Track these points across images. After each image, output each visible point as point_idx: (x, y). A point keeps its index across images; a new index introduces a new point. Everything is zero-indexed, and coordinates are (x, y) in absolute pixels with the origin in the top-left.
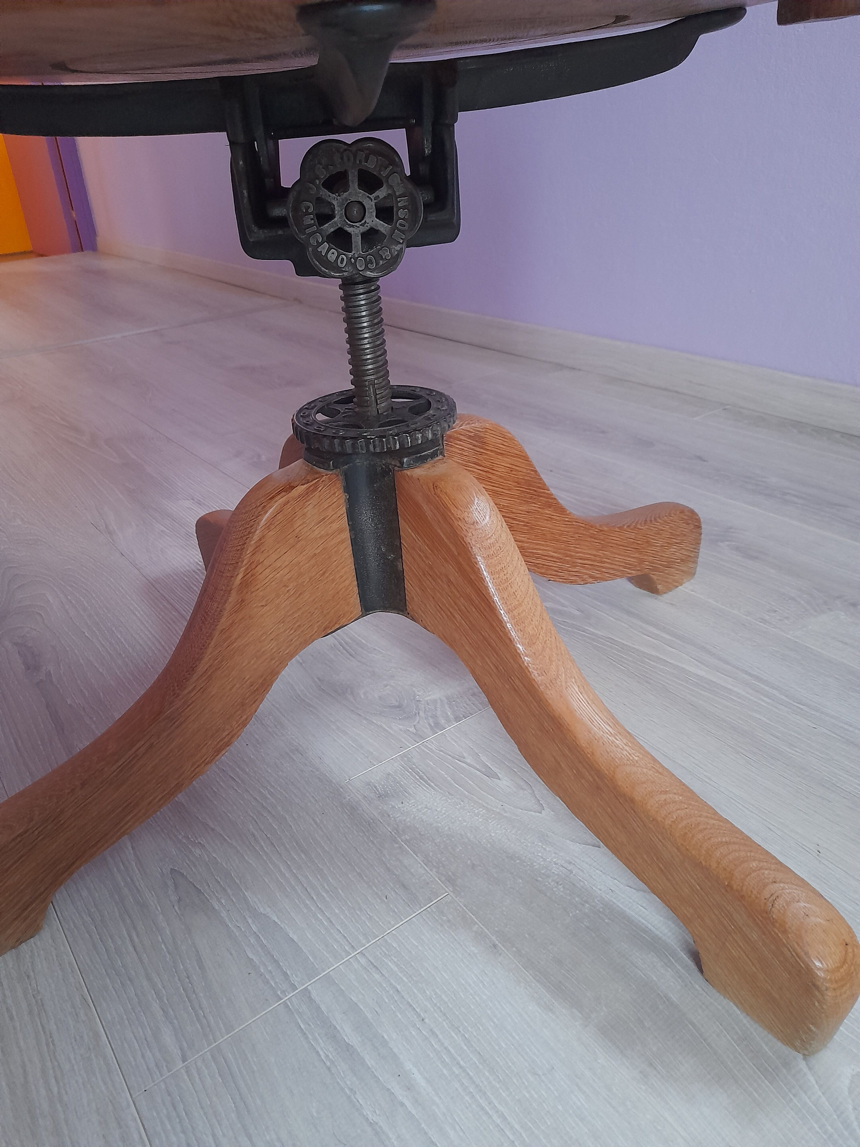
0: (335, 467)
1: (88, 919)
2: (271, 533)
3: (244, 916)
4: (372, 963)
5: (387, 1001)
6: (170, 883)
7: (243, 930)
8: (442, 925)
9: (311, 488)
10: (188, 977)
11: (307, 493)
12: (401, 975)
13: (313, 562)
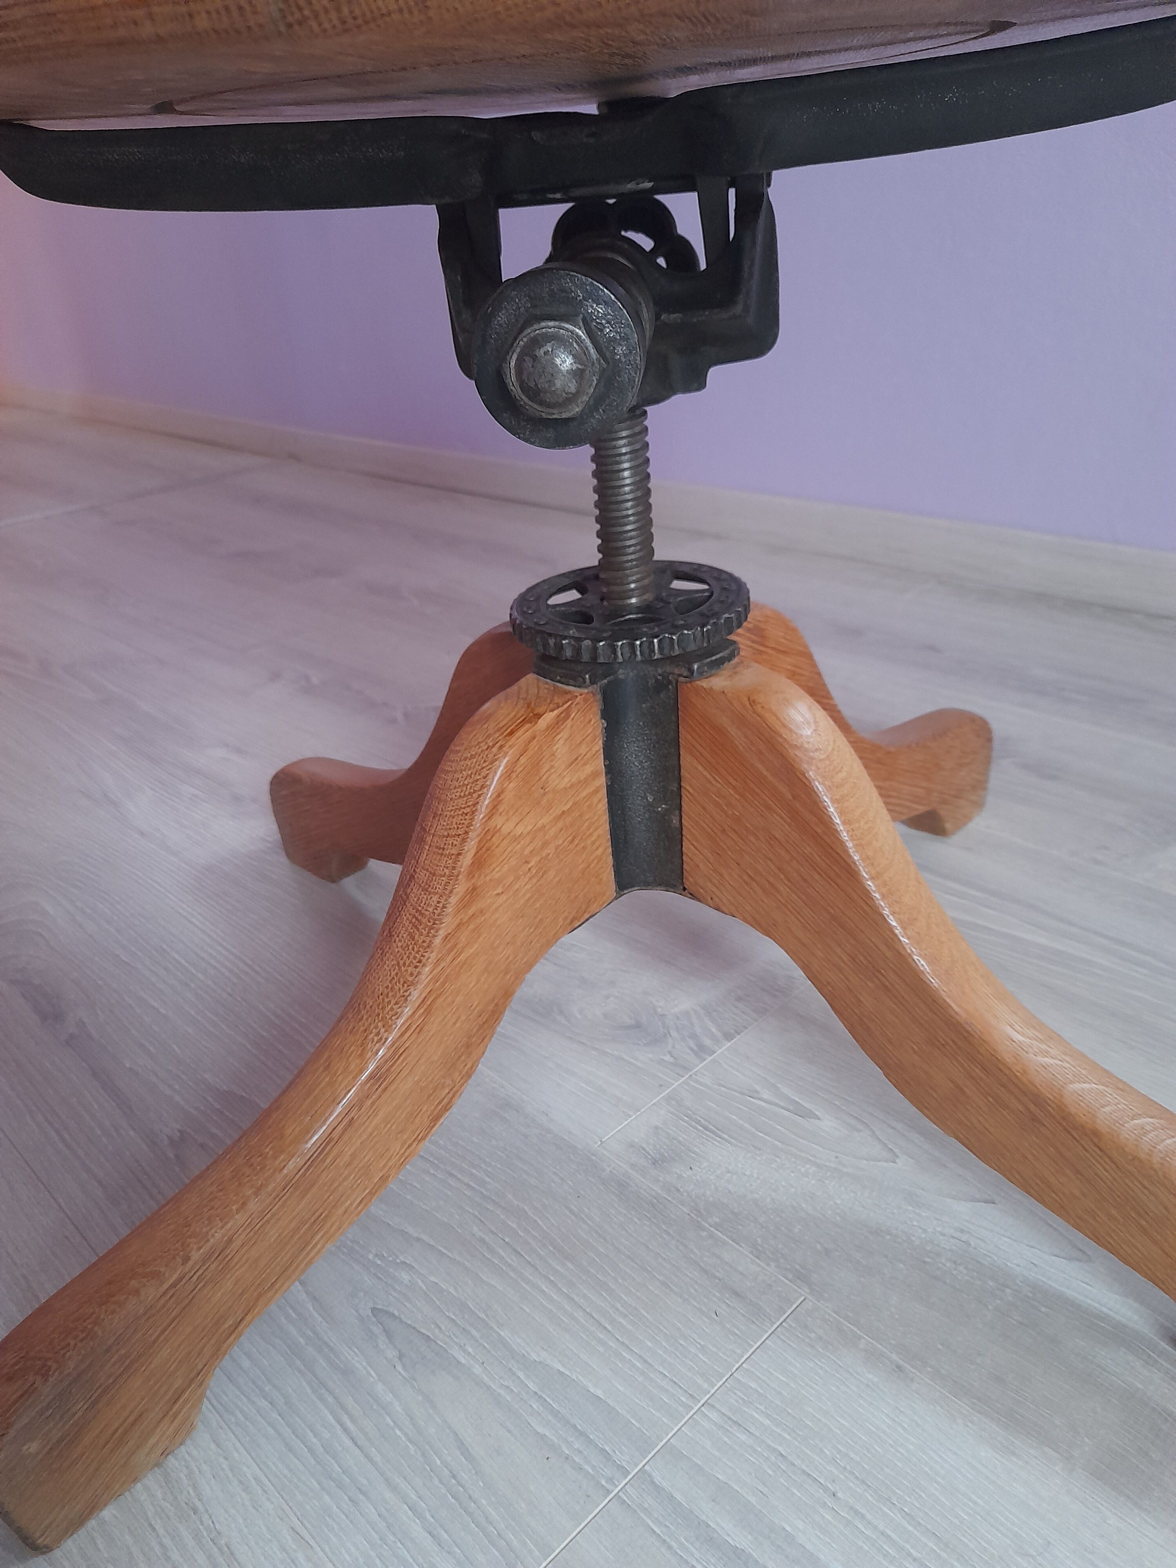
0: (593, 682)
1: (264, 1404)
2: (512, 785)
3: (510, 1369)
4: (729, 1418)
5: (770, 1472)
6: (377, 1330)
7: (516, 1391)
8: (812, 1347)
9: (563, 715)
10: (454, 1477)
11: (559, 722)
12: (778, 1431)
13: (560, 824)
